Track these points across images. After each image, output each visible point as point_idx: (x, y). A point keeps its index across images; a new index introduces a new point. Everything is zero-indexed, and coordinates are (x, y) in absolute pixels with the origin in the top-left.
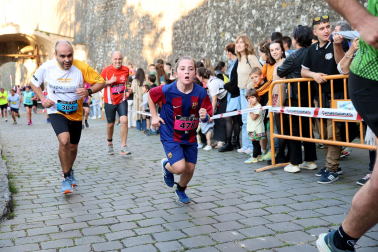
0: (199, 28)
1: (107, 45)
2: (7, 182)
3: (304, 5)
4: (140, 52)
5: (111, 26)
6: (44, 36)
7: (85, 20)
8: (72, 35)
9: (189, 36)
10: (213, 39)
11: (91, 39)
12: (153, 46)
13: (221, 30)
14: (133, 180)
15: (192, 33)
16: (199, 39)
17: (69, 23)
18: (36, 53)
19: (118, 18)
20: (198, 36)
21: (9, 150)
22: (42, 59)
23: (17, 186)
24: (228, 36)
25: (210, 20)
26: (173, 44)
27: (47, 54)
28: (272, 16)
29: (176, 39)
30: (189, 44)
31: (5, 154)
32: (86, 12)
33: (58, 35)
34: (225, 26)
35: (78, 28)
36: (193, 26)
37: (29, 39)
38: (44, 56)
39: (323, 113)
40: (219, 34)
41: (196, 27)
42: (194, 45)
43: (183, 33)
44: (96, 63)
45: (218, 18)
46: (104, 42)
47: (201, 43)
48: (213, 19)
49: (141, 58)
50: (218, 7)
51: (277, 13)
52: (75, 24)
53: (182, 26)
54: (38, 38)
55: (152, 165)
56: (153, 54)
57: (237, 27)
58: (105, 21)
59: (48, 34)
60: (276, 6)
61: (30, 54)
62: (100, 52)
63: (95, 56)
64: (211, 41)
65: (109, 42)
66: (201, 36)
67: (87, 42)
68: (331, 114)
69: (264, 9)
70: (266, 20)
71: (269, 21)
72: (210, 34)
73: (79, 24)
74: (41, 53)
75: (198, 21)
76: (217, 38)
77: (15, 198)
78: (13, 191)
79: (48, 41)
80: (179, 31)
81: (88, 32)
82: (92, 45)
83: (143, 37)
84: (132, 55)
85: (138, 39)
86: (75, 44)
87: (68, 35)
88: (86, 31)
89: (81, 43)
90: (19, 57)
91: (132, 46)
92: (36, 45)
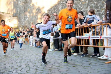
0: (57, 11)
1: (25, 17)
3: (89, 3)
4: (37, 19)
5: (26, 9)
7: (17, 8)
8: (12, 13)
11: (19, 15)
17: (11, 9)
19: (29, 7)
25: (60, 8)
28: (79, 7)
32: (17, 4)
33: (7, 13)
35: (14, 11)
36: (55, 10)
39: (81, 37)
41: (56, 10)
43: (51, 12)
44: (21, 23)
45: (63, 7)
46: (24, 16)
48: (61, 8)
50: (63, 3)
51: (81, 6)
52: (13, 9)
53: (51, 10)
55: (36, 55)
58: (25, 8)
59: (3, 13)
60: (81, 3)
62: (23, 19)
63: (21, 21)
65: (26, 16)
67: (18, 16)
68: (83, 37)
69: (77, 4)
70: (77, 8)
71: (79, 9)
73: (15, 9)
75: (56, 8)
79: (3, 15)
80: (50, 12)
81: (18, 12)
82: (20, 17)
83: (38, 14)
84: (34, 20)
85: (36, 14)
86: (13, 16)
87: (11, 13)
88: (17, 12)
89: (16, 16)
91: (34, 17)
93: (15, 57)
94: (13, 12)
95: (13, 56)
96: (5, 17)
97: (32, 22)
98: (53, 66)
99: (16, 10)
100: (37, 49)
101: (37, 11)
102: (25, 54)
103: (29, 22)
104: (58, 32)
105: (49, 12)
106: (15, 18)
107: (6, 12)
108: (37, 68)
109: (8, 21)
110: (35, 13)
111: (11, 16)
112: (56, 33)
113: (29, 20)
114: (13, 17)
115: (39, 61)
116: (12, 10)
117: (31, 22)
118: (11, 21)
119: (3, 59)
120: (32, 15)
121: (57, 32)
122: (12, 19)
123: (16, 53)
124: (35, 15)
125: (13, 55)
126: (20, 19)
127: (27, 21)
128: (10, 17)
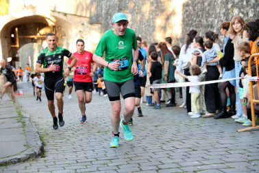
0: (209, 5)
4: (154, 30)
5: (125, 4)
6: (61, 16)
8: (88, 15)
9: (200, 13)
10: (222, 15)
11: (107, 18)
13: (230, 6)
15: (202, 10)
16: (210, 16)
17: (85, 5)
20: (208, 12)
22: (59, 39)
24: (236, 11)
29: (187, 16)
30: (200, 21)
33: (75, 15)
34: (233, 2)
35: (93, 10)
36: (203, 3)
37: (47, 20)
38: (62, 36)
40: (228, 10)
41: (206, 4)
42: (204, 22)
43: (194, 10)
47: (211, 19)
52: (91, 3)
53: (193, 3)
55: (153, 128)
57: (245, 3)
59: (65, 15)
64: (220, 17)
66: (211, 12)
67: (103, 22)
72: (220, 10)
73: (95, 5)
76: (226, 14)
79: (65, 21)
80: (191, 8)
81: (103, 11)
82: (108, 24)
83: (157, 15)
84: (145, 33)
85: (151, 17)
86: (91, 23)
87: (84, 15)
88: (101, 10)
89: (97, 22)
90: (38, 38)
91: (146, 24)
92: (54, 27)
93: (99, 132)
94: (91, 13)
95: (93, 131)
96: (70, 24)
98: (205, 162)
99: (98, 6)
100: (155, 110)
101: (153, 8)
104: (214, 64)
105: (187, 8)
106: (97, 26)
107: (73, 13)
108: (160, 166)
110: (147, 14)
111: (85, 23)
112: (208, 67)
114: (90, 26)
115: (164, 147)
116: (87, 7)
119: (68, 138)
120: (141, 18)
121: (211, 64)
122: (87, 30)
123: (99, 122)
124: (149, 19)
125: (92, 126)
128: (83, 24)
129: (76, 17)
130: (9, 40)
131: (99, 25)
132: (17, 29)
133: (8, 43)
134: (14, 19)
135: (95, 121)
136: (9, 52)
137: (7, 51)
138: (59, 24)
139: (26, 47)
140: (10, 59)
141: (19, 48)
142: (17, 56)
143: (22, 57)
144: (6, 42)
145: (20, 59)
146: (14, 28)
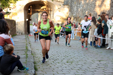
1: (78, 5)
2: (33, 65)
4: (94, 9)
6: (51, 1)
8: (63, 1)
11: (71, 3)
12: (100, 6)
14: (89, 69)
18: (47, 9)
21: (34, 51)
22: (49, 12)
23: (38, 67)
26: (111, 5)
27: (52, 9)
29: (112, 2)
31: (33, 53)
33: (57, 1)
37: (45, 3)
38: (51, 11)
44: (73, 13)
46: (77, 4)
49: (94, 12)
54: (48, 3)
55: (98, 62)
56: (100, 10)
61: (45, 9)
62: (75, 8)
63: (73, 10)
65: (79, 4)
67: (70, 4)
74: (49, 9)
77: (37, 73)
78: (36, 69)
79: (52, 4)
82: (72, 6)
83: (96, 2)
84: (90, 10)
85: (93, 2)
87: (61, 1)
89: (67, 5)
90: (40, 11)
91: (90, 6)
92: (47, 6)
93: (67, 62)
96: (55, 5)
97: (87, 12)
102: (81, 57)
103: (82, 12)
109: (57, 10)
111: (61, 5)
113: (82, 10)
114: (63, 6)
117: (85, 12)
118: (61, 11)
122: (62, 8)
123: (67, 55)
125: (63, 57)
126: (72, 8)
127: (81, 10)
128: (60, 5)
129: (57, 2)
130: (28, 11)
131: (68, 6)
132: (31, 6)
133: (27, 13)
134: (30, 2)
135: (65, 54)
136: (27, 16)
137: (26, 16)
138: (50, 5)
139: (35, 14)
140: (27, 20)
141: (32, 15)
142: (31, 18)
143: (33, 19)
144: (26, 12)
145: (32, 20)
146: (30, 6)
